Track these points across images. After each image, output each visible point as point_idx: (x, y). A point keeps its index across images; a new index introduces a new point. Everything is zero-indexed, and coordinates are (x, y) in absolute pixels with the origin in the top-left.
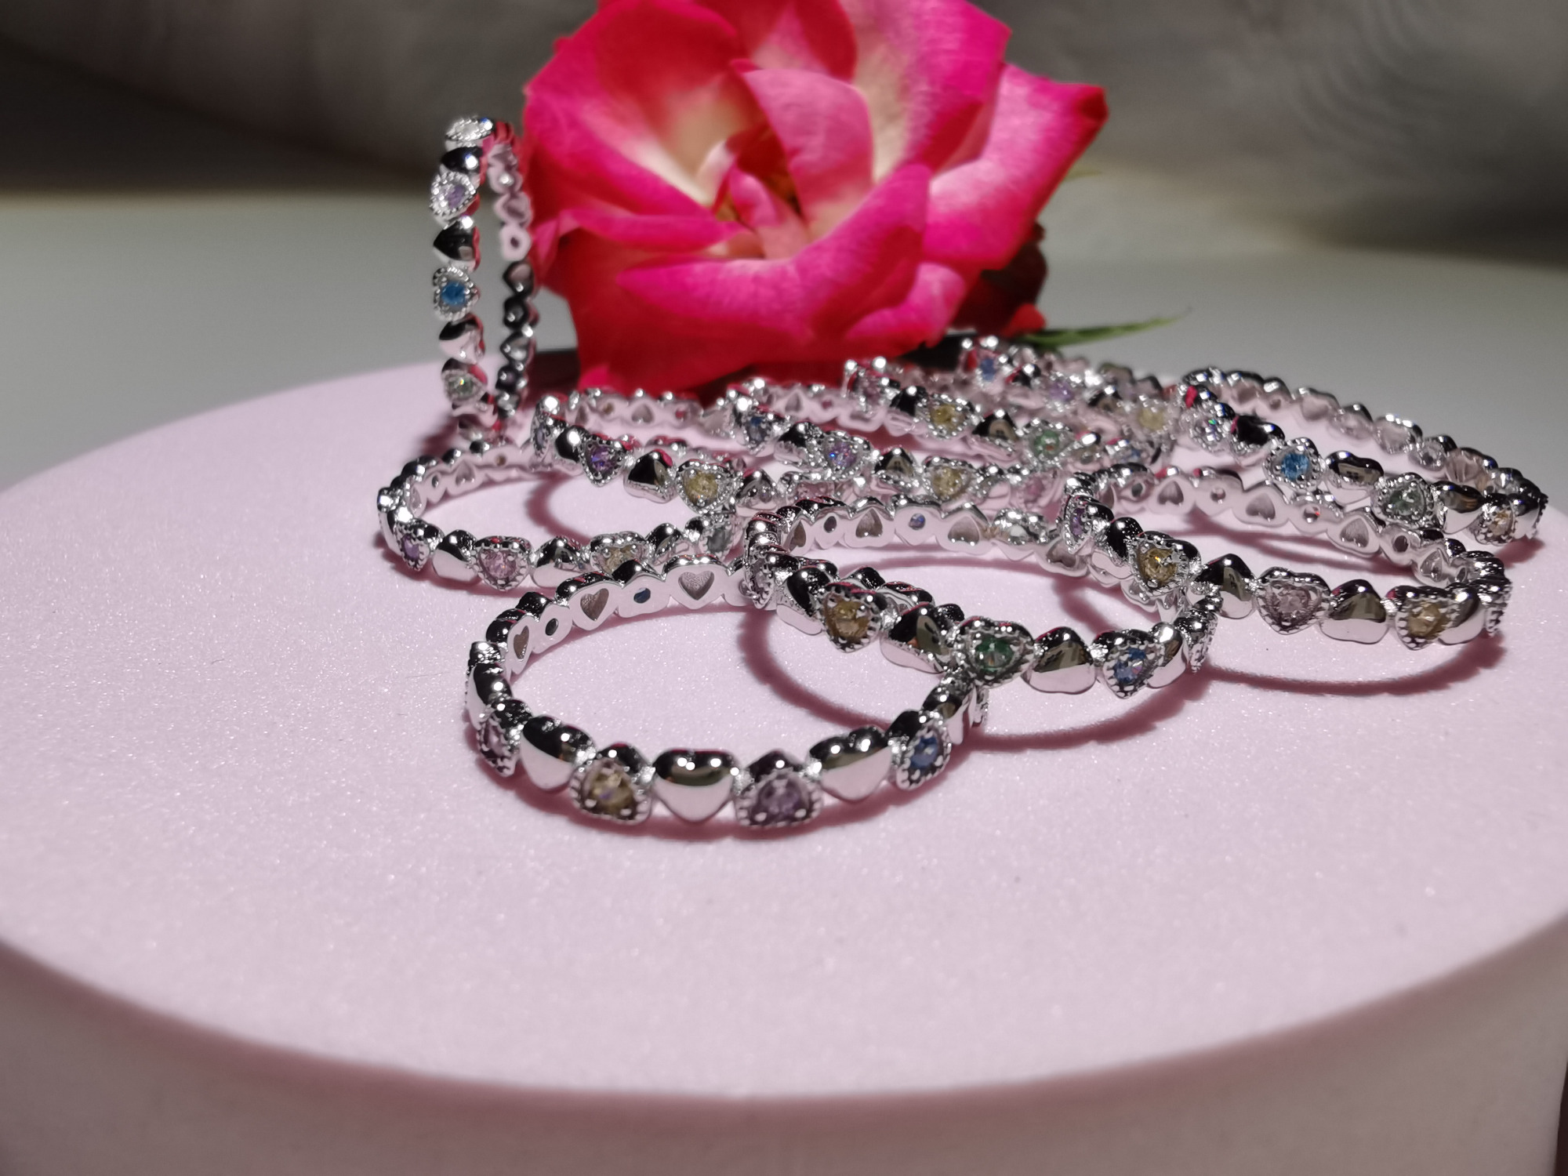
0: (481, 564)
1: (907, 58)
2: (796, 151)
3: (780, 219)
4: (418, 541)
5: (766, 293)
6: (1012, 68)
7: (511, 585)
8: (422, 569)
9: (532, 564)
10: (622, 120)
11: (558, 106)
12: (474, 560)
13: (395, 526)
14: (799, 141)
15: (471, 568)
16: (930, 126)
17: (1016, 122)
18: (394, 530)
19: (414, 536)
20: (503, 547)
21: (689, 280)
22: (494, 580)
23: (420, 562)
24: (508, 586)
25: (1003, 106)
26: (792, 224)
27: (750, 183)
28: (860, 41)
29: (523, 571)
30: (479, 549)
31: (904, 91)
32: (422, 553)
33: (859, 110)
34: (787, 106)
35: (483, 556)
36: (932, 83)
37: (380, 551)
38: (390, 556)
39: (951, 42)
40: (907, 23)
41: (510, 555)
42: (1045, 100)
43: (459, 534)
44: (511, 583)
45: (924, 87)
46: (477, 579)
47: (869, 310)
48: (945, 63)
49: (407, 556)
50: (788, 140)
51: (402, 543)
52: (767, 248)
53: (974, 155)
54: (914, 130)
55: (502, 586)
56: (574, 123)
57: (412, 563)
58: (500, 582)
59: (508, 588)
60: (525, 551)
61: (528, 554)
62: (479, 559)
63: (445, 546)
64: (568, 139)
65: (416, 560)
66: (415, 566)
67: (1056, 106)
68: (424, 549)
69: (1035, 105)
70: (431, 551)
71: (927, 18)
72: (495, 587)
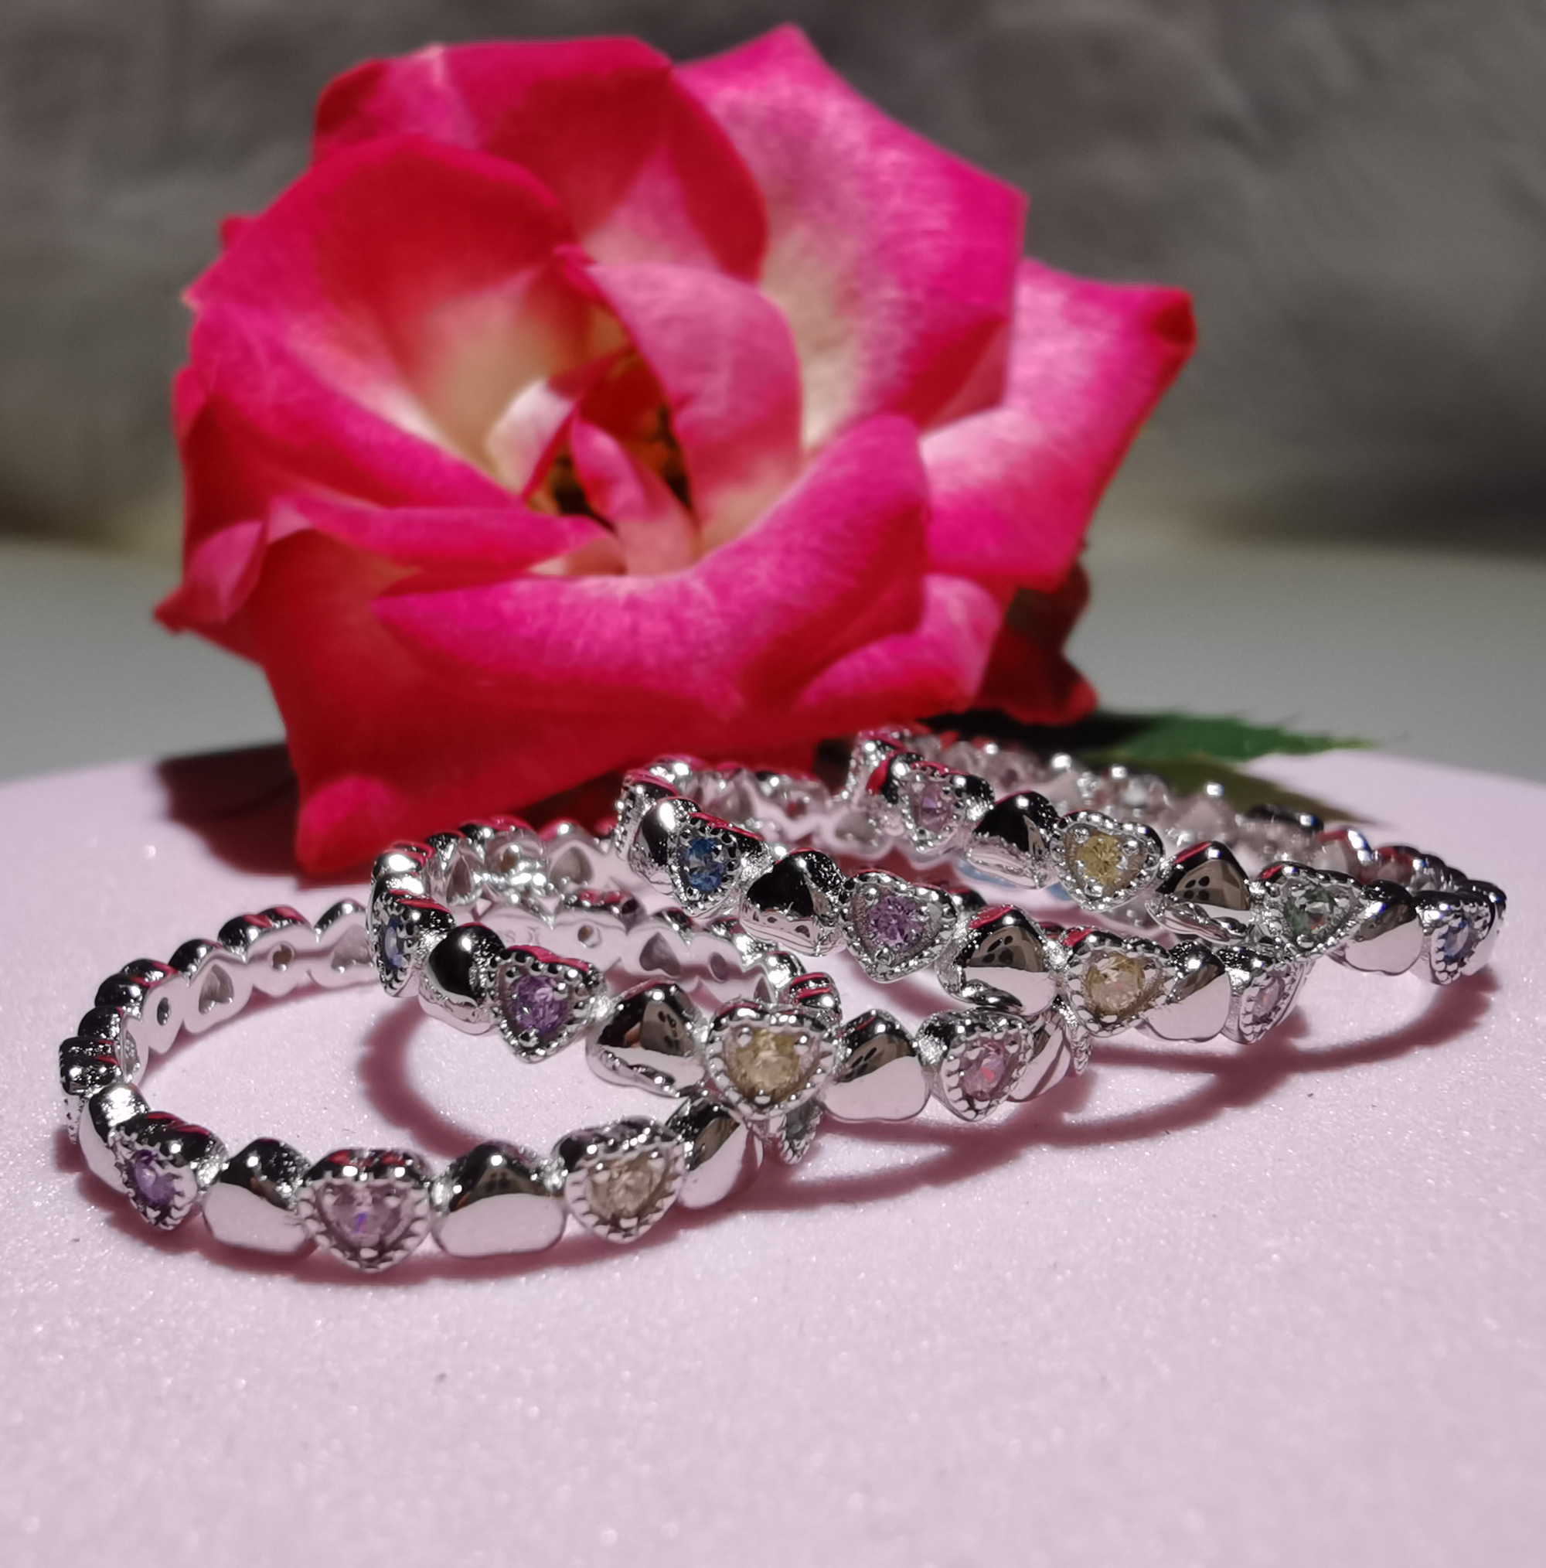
0: (321, 1216)
1: (850, 246)
2: (685, 400)
3: (652, 509)
4: (171, 1169)
5: (653, 628)
6: (1028, 263)
7: (390, 1259)
8: (177, 1227)
9: (438, 1208)
10: (359, 350)
11: (251, 325)
12: (306, 1210)
13: (112, 1134)
14: (691, 382)
15: (300, 1224)
16: (907, 356)
17: (1047, 348)
18: (111, 1143)
19: (162, 1157)
20: (376, 1177)
21: (507, 606)
22: (354, 1250)
23: (174, 1212)
24: (385, 1261)
25: (1024, 322)
26: (674, 520)
27: (603, 445)
28: (774, 215)
29: (418, 1227)
30: (318, 1184)
31: (849, 298)
32: (180, 1194)
33: (775, 328)
34: (667, 322)
35: (329, 1200)
36: (907, 284)
37: (71, 1179)
38: (95, 1190)
39: (936, 217)
40: (849, 189)
41: (389, 1194)
42: (1093, 312)
43: (267, 1148)
44: (390, 1254)
45: (891, 292)
46: (310, 1245)
47: (843, 651)
48: (929, 253)
49: (140, 1197)
50: (673, 381)
51: (129, 1170)
52: (631, 561)
53: (991, 398)
54: (876, 364)
55: (371, 1261)
56: (280, 356)
57: (153, 1214)
58: (367, 1253)
59: (383, 1266)
60: (422, 1183)
61: (430, 1189)
62: (317, 1205)
63: (236, 1174)
64: (271, 384)
65: (165, 1210)
66: (159, 1219)
67: (1114, 322)
68: (185, 1185)
69: (1077, 321)
70: (200, 1188)
71: (885, 178)
72: (355, 1265)
